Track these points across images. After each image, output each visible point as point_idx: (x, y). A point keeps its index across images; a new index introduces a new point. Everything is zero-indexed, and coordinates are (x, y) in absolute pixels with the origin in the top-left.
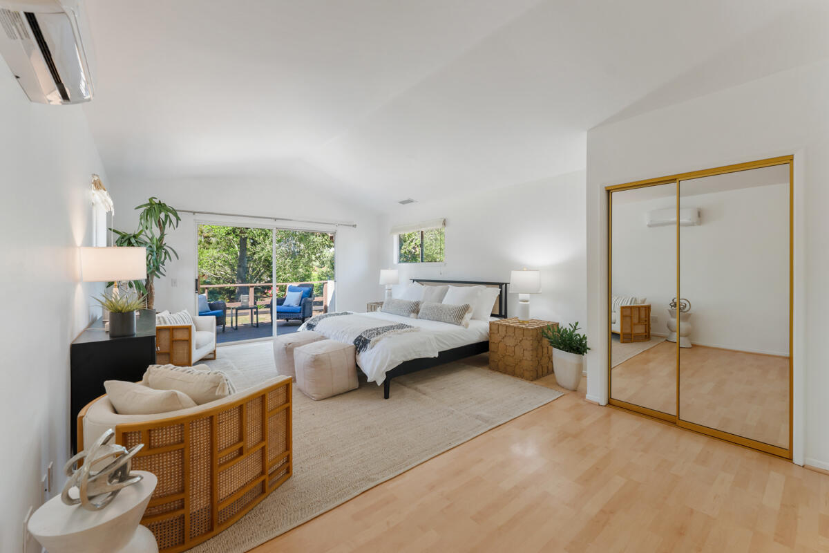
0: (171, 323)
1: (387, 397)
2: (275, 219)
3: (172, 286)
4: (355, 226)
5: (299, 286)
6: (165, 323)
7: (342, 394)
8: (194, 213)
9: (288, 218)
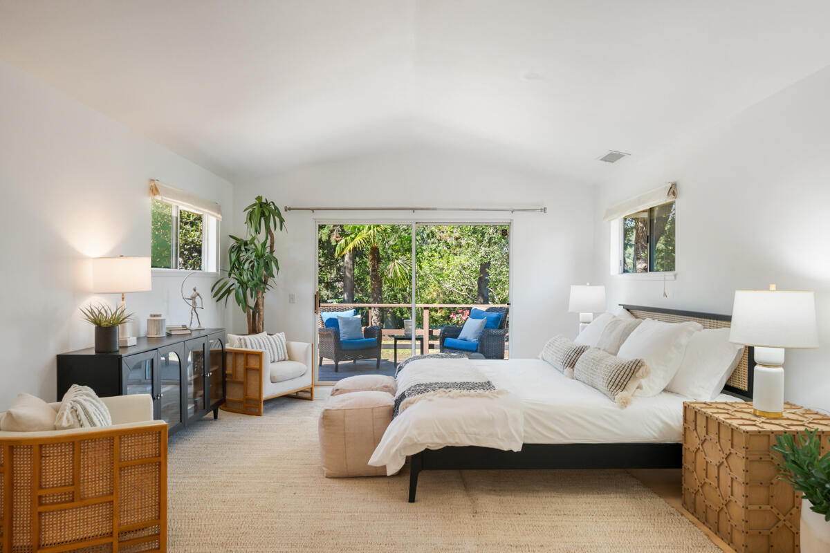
0: (253, 348)
1: (412, 499)
2: (414, 210)
3: (290, 302)
4: (544, 210)
5: (487, 311)
6: (246, 346)
7: (367, 477)
8: (313, 210)
9: (431, 207)
